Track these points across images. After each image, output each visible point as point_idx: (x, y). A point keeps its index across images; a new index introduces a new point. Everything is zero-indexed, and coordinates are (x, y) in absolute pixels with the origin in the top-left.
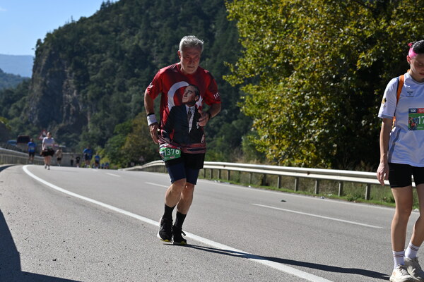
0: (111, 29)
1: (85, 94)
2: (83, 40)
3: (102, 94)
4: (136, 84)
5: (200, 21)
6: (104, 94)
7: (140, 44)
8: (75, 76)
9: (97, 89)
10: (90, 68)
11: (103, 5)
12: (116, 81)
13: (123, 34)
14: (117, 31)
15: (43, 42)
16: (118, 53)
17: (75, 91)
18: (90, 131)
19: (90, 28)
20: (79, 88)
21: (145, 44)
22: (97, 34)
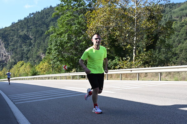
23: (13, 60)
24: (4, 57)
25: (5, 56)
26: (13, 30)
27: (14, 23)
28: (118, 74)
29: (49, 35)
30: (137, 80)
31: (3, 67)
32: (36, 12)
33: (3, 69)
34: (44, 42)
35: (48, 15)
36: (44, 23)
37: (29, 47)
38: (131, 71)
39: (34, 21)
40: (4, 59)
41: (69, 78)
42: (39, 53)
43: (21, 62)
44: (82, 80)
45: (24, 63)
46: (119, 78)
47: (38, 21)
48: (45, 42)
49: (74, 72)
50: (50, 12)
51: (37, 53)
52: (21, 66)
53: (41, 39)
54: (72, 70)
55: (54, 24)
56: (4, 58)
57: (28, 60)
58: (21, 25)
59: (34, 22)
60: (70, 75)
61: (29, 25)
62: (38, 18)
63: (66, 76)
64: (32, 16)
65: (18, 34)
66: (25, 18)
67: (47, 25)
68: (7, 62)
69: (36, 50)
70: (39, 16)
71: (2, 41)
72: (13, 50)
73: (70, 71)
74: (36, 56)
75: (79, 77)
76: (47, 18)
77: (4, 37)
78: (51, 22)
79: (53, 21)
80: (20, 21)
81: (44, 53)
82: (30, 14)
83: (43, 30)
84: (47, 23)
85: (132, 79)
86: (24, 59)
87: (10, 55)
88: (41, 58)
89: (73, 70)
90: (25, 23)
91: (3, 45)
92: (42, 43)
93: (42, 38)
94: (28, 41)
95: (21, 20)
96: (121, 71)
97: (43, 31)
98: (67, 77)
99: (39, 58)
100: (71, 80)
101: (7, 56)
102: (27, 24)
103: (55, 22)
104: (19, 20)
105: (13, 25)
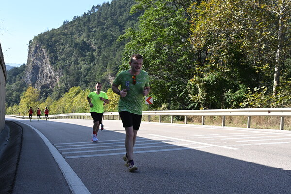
0: (69, 33)
1: (56, 66)
2: (53, 39)
3: (65, 66)
4: (84, 60)
5: (117, 27)
6: (67, 66)
7: (85, 40)
8: (50, 57)
9: (62, 63)
10: (58, 53)
11: (64, 23)
12: (73, 59)
13: (75, 36)
14: (72, 35)
15: (32, 41)
16: (73, 44)
17: (50, 65)
18: (59, 86)
19: (57, 33)
20: (52, 64)
21: (88, 40)
22: (61, 36)
23: (63, 85)
24: (49, 79)
25: (51, 77)
26: (64, 34)
27: (67, 22)
28: (244, 116)
29: (124, 45)
30: (279, 129)
31: (47, 96)
32: (104, 4)
33: (46, 99)
34: (115, 55)
35: (123, 8)
36: (116, 23)
37: (90, 63)
38: (269, 112)
39: (100, 18)
40: (49, 83)
41: (155, 119)
42: (105, 74)
43: (76, 89)
44: (177, 124)
45: (81, 91)
46: (246, 123)
47: (106, 19)
48: (117, 56)
49: (164, 109)
50: (127, 4)
51: (102, 74)
52: (76, 94)
53: (110, 49)
54: (161, 106)
55: (133, 24)
56: (49, 81)
57: (87, 86)
58: (77, 26)
59: (100, 22)
60: (157, 114)
61: (90, 27)
62: (106, 14)
63: (150, 116)
64: (96, 10)
65: (72, 41)
66: (85, 15)
67: (121, 26)
68: (53, 87)
69: (100, 69)
70: (108, 11)
71: (46, 51)
72: (63, 68)
73: (157, 107)
74: (100, 79)
75: (173, 118)
76: (122, 15)
77: (51, 46)
78: (128, 22)
79: (131, 20)
80: (76, 19)
81: (113, 74)
82: (93, 7)
83: (113, 34)
84: (121, 23)
85: (269, 127)
86: (81, 83)
87: (58, 76)
88: (109, 83)
89: (163, 106)
90: (84, 23)
91: (47, 60)
92: (111, 57)
93: (112, 48)
94: (88, 53)
95: (78, 18)
96: (250, 111)
97: (113, 37)
98: (152, 118)
99: (106, 82)
100: (159, 123)
101: (54, 78)
102: (87, 25)
103: (134, 22)
104: (75, 17)
105: (66, 25)
